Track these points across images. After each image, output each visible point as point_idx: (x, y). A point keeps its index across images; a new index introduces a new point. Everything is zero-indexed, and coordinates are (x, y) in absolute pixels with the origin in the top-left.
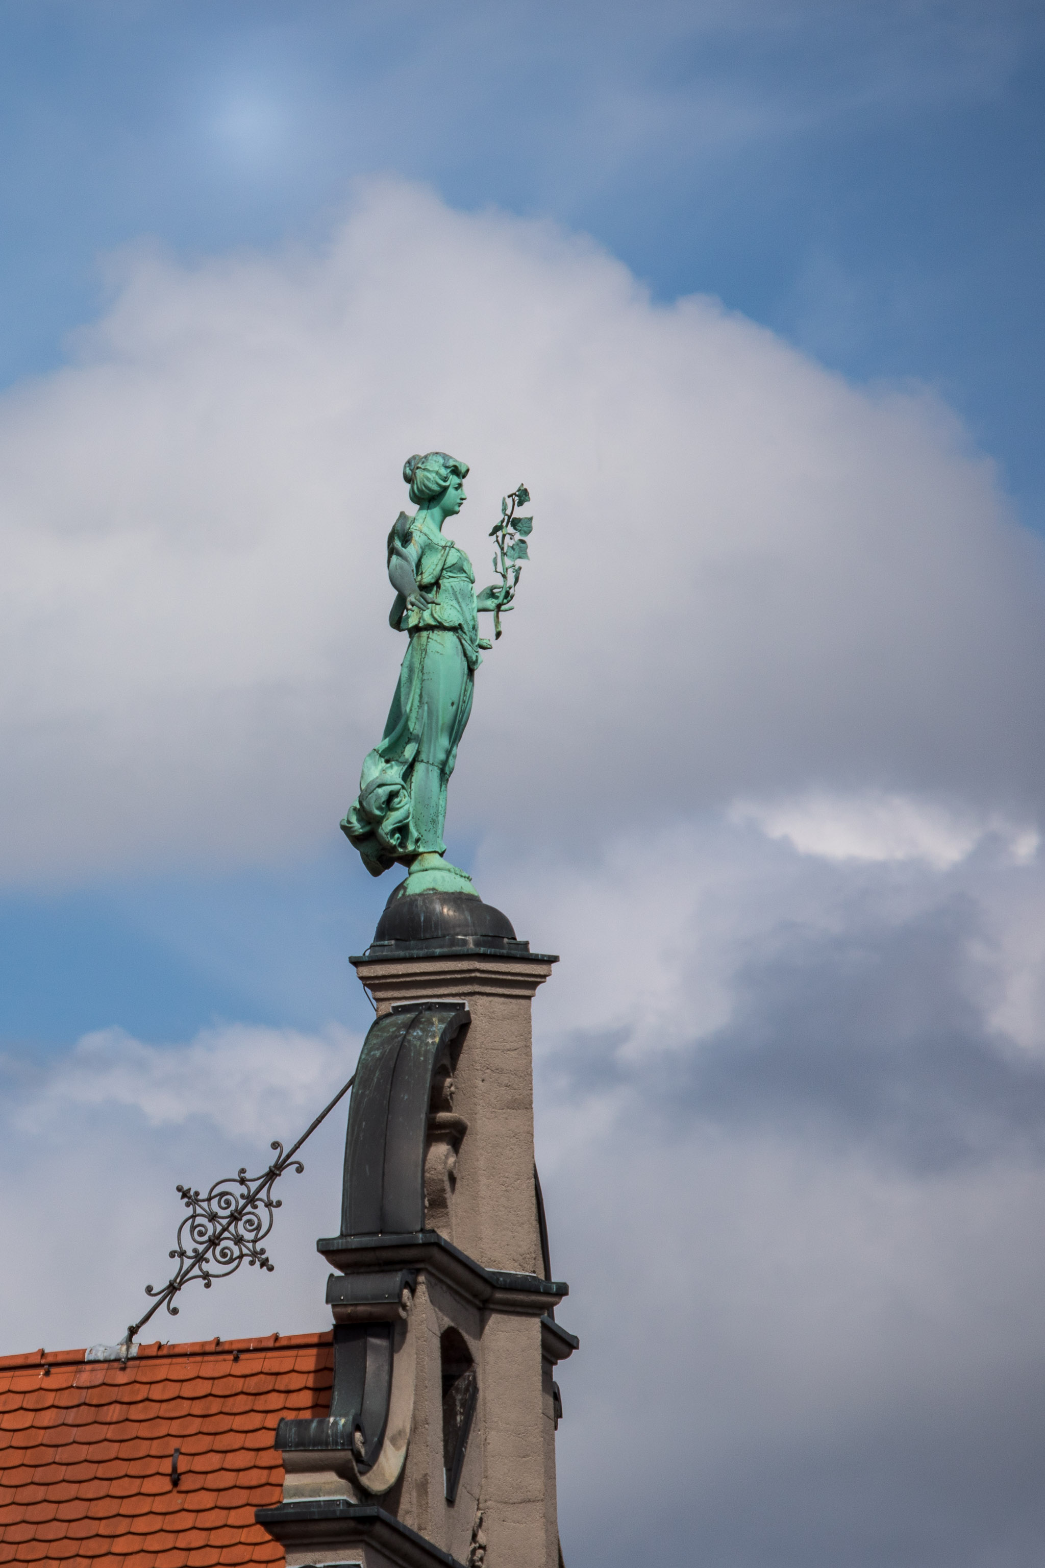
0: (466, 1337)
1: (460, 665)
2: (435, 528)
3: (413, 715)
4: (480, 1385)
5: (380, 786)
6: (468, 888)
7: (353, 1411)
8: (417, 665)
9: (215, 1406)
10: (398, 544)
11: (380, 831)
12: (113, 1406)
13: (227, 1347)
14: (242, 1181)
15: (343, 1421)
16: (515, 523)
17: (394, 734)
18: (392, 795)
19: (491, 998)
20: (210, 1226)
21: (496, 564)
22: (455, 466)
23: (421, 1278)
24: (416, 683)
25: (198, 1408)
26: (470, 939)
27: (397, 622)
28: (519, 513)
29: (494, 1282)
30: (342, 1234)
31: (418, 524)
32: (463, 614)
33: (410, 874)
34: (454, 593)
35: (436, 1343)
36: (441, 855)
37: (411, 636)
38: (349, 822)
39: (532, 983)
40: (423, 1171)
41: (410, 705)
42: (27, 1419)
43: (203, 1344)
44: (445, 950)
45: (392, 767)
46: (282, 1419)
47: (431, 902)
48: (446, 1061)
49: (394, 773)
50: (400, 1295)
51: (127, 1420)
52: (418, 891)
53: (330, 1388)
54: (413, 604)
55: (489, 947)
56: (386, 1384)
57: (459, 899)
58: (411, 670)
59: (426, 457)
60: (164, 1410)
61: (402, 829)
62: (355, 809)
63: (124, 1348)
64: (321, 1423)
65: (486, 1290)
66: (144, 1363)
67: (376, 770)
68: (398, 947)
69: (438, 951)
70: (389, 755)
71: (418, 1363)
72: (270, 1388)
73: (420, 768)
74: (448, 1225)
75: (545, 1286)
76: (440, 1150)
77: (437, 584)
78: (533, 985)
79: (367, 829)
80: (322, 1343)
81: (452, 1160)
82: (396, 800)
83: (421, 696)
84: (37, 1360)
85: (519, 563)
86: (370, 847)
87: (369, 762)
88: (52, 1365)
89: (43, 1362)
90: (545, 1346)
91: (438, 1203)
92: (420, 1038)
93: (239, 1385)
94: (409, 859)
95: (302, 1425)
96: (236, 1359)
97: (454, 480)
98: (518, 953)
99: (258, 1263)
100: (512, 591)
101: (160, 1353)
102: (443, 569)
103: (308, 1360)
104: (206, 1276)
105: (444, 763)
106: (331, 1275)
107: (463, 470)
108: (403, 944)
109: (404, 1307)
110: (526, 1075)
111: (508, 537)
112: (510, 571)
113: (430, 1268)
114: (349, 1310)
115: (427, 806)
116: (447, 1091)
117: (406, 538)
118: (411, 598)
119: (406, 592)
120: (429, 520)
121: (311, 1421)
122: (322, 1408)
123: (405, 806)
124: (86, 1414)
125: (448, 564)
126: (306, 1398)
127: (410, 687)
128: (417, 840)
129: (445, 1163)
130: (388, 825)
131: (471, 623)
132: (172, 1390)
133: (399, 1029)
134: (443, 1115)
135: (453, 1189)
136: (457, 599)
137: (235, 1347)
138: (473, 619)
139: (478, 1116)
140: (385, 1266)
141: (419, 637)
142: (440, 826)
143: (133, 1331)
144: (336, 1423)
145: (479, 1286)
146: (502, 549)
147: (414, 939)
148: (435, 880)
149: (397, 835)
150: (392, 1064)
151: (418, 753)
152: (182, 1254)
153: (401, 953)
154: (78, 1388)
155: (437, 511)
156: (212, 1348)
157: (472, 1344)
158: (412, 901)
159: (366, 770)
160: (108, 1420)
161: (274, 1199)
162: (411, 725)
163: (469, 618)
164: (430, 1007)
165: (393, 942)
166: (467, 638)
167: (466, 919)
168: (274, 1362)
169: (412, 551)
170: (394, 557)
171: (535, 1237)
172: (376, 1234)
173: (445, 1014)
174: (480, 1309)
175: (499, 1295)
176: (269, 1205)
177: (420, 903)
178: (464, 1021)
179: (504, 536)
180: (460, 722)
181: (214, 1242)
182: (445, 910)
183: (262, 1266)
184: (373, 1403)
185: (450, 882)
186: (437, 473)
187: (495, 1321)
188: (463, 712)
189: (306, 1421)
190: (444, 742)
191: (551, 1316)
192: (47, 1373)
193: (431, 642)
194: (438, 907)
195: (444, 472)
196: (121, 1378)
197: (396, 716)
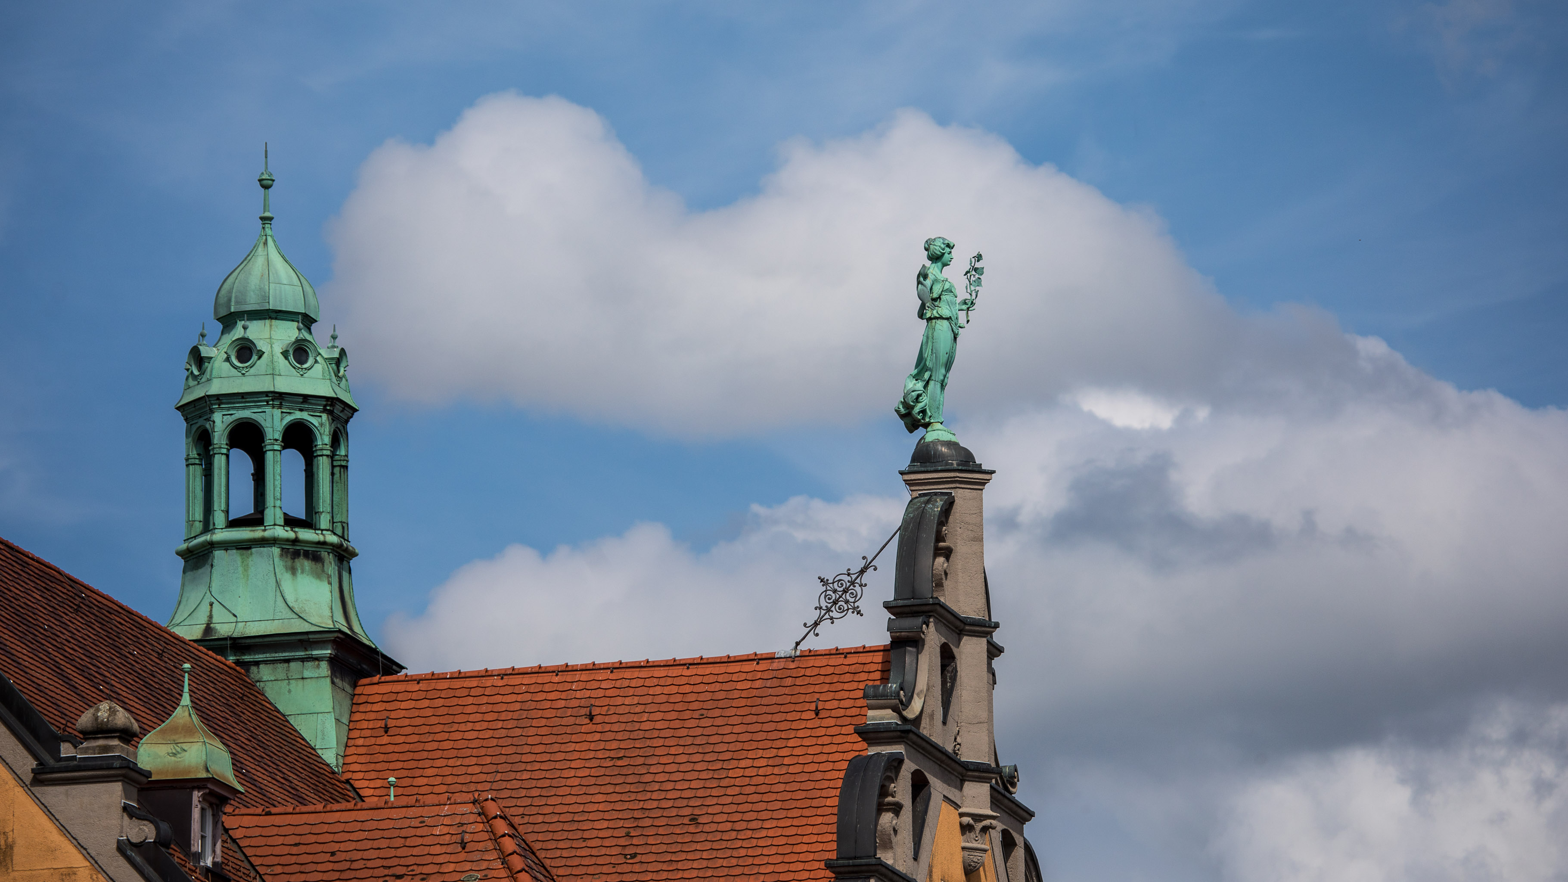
0: (952, 647)
1: (950, 335)
2: (940, 273)
3: (929, 359)
4: (959, 669)
5: (913, 391)
6: (954, 439)
7: (899, 681)
8: (930, 335)
9: (835, 679)
10: (922, 279)
11: (913, 412)
12: (788, 679)
13: (841, 652)
14: (849, 575)
15: (895, 685)
16: (976, 270)
17: (920, 367)
18: (919, 396)
19: (964, 490)
20: (833, 595)
21: (967, 289)
22: (948, 243)
23: (931, 620)
24: (930, 343)
25: (828, 680)
26: (954, 462)
27: (921, 315)
28: (978, 265)
29: (965, 622)
30: (895, 599)
31: (931, 270)
32: (952, 312)
33: (927, 432)
34: (948, 302)
35: (938, 650)
36: (941, 423)
37: (928, 322)
38: (899, 408)
39: (983, 483)
40: (932, 570)
41: (927, 354)
42: (748, 685)
43: (830, 650)
44: (943, 468)
45: (918, 382)
46: (867, 685)
47: (937, 445)
48: (943, 519)
49: (920, 385)
50: (921, 628)
51: (795, 685)
52: (930, 440)
53: (889, 670)
54: (928, 307)
55: (964, 466)
56: (915, 669)
57: (950, 444)
58: (928, 338)
59: (934, 239)
60: (812, 680)
61: (923, 412)
62: (901, 402)
63: (794, 651)
64: (884, 686)
65: (962, 625)
66: (803, 658)
67: (911, 384)
68: (921, 466)
69: (940, 468)
70: (917, 377)
71: (930, 659)
72: (861, 670)
73: (932, 383)
74: (944, 595)
75: (989, 624)
76: (940, 560)
77: (939, 298)
78: (984, 484)
79: (907, 411)
80: (885, 650)
81: (946, 565)
82: (921, 398)
83: (932, 350)
84: (753, 657)
85: (977, 288)
86: (908, 420)
87: (908, 380)
88: (760, 659)
89: (756, 658)
90: (988, 651)
91: (939, 585)
92: (931, 508)
93: (847, 669)
94: (926, 425)
95: (876, 687)
96: (845, 657)
97: (948, 250)
98: (977, 469)
99: (856, 612)
100: (974, 301)
101: (810, 654)
102: (942, 291)
103: (879, 657)
104: (832, 618)
105: (943, 381)
106: (890, 618)
107: (952, 245)
108: (923, 464)
109: (923, 633)
110: (980, 526)
113: (935, 615)
114: (898, 634)
115: (935, 401)
116: (943, 533)
117: (925, 277)
118: (928, 304)
119: (926, 302)
120: (936, 268)
121: (880, 686)
122: (885, 679)
123: (925, 401)
124: (775, 682)
125: (945, 289)
126: (878, 675)
127: (927, 346)
128: (930, 417)
129: (943, 566)
130: (917, 409)
131: (956, 316)
132: (816, 671)
133: (921, 504)
134: (942, 544)
135: (946, 579)
136: (949, 305)
137: (845, 651)
138: (957, 314)
139: (958, 545)
140: (915, 614)
141: (931, 322)
142: (941, 410)
143: (798, 644)
144: (891, 687)
145: (958, 623)
146: (970, 282)
147: (929, 462)
148: (938, 435)
149: (921, 414)
150: (918, 520)
151: (931, 376)
152: (821, 608)
153: (923, 469)
154: (772, 670)
155: (939, 264)
156: (834, 652)
157: (955, 650)
158: (928, 444)
159: (907, 384)
160: (786, 685)
161: (863, 583)
162: (927, 363)
163: (954, 314)
164: (936, 494)
165: (919, 464)
166: (954, 323)
167: (953, 453)
168: (863, 658)
169: (928, 283)
170: (920, 285)
171: (984, 601)
172: (910, 599)
173: (943, 497)
174: (958, 634)
175: (967, 628)
176: (861, 585)
177: (931, 445)
178: (952, 501)
179: (971, 276)
180: (950, 362)
181: (835, 603)
182: (943, 449)
183: (857, 614)
184: (909, 677)
185: (946, 436)
186: (940, 246)
187: (965, 639)
188: (952, 357)
189: (878, 685)
190: (943, 371)
191: (992, 637)
192: (758, 663)
193: (937, 325)
194: (940, 448)
195: (943, 246)
196: (792, 665)
197: (921, 359)
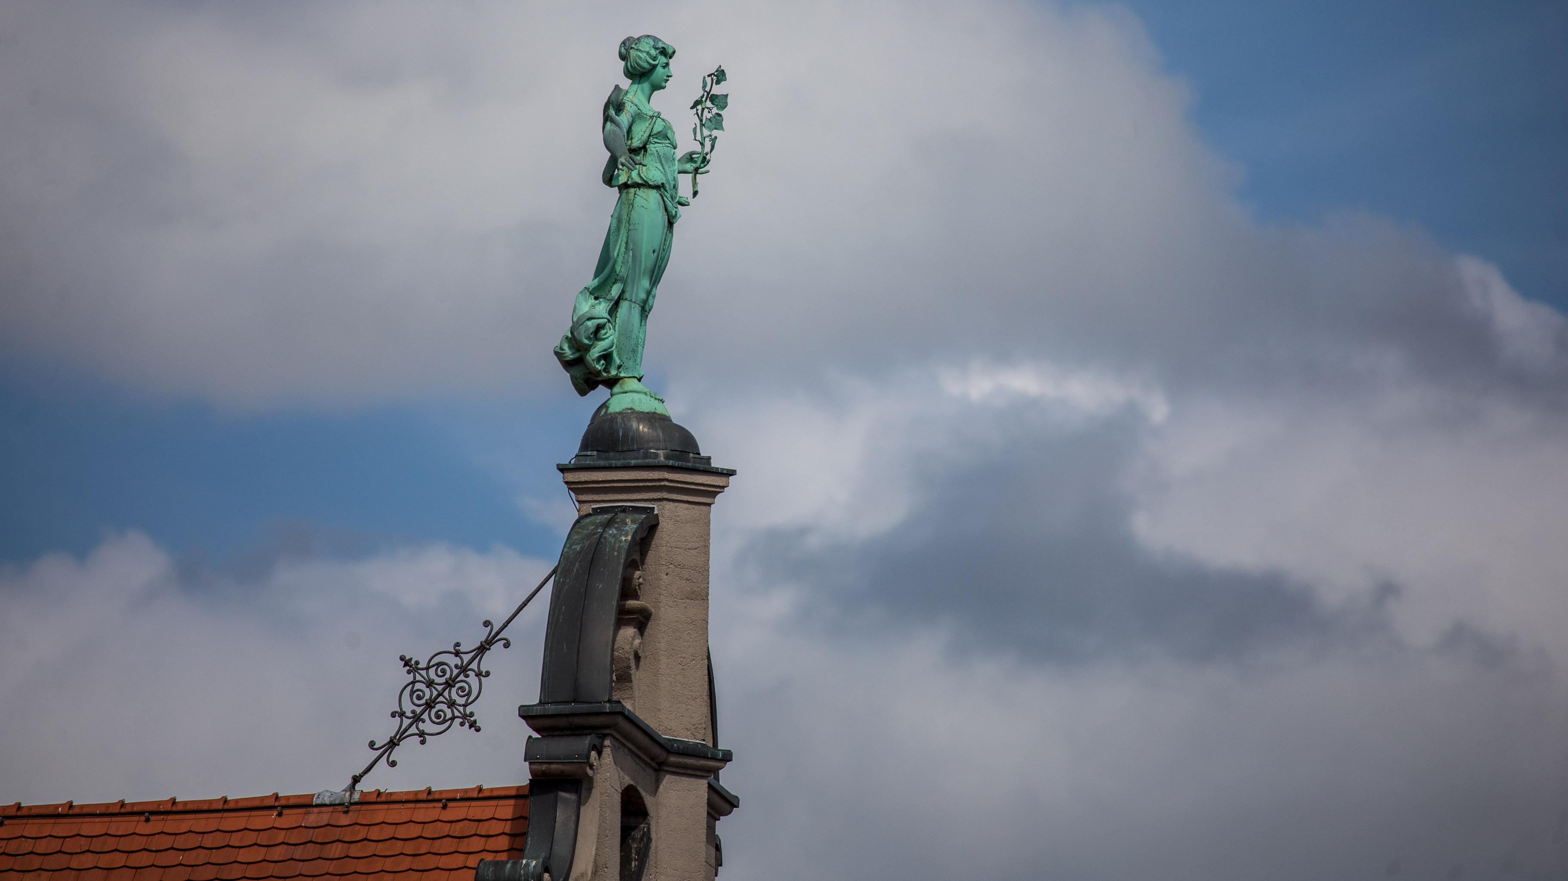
0: (643, 794)
1: (660, 218)
2: (645, 102)
3: (620, 259)
4: (653, 836)
5: (589, 319)
6: (660, 409)
7: (543, 855)
8: (625, 217)
9: (424, 846)
10: (612, 112)
11: (588, 357)
12: (335, 844)
13: (437, 797)
14: (457, 654)
15: (534, 863)
16: (713, 98)
17: (603, 275)
18: (599, 328)
19: (676, 504)
20: (427, 691)
21: (695, 134)
22: (663, 48)
23: (607, 742)
24: (623, 231)
25: (409, 848)
26: (661, 453)
27: (609, 179)
28: (717, 90)
29: (669, 747)
30: (540, 702)
31: (630, 96)
32: (665, 174)
33: (612, 395)
34: (659, 157)
35: (617, 798)
36: (639, 380)
37: (620, 192)
38: (561, 349)
39: (712, 492)
40: (613, 650)
41: (618, 249)
42: (259, 854)
43: (416, 793)
44: (640, 461)
45: (600, 303)
46: (482, 860)
47: (629, 420)
48: (637, 557)
49: (602, 309)
50: (588, 756)
51: (347, 856)
52: (618, 410)
53: (524, 834)
54: (623, 165)
55: (677, 461)
56: (572, 832)
57: (654, 419)
58: (619, 221)
59: (639, 39)
60: (380, 849)
61: (607, 357)
62: (567, 338)
63: (348, 794)
64: (515, 864)
65: (662, 755)
66: (364, 807)
67: (586, 306)
68: (599, 458)
69: (633, 462)
70: (597, 293)
71: (601, 815)
72: (473, 833)
73: (624, 306)
74: (631, 697)
75: (712, 753)
76: (628, 632)
77: (644, 148)
78: (714, 494)
79: (577, 355)
80: (518, 795)
81: (637, 641)
82: (603, 332)
83: (627, 243)
84: (272, 803)
85: (715, 133)
86: (579, 371)
87: (581, 298)
88: (284, 807)
89: (277, 804)
90: (710, 804)
91: (624, 678)
92: (614, 536)
93: (446, 829)
94: (611, 383)
95: (498, 865)
96: (445, 807)
97: (662, 60)
98: (702, 467)
99: (467, 725)
100: (708, 157)
101: (379, 800)
102: (650, 136)
103: (506, 810)
104: (422, 734)
105: (645, 302)
106: (530, 737)
107: (670, 51)
108: (603, 454)
109: (591, 766)
110: (704, 571)
111: (706, 110)
112: (707, 139)
113: (614, 734)
114: (544, 767)
115: (629, 338)
116: (636, 582)
117: (619, 108)
118: (622, 159)
119: (618, 155)
120: (639, 93)
121: (507, 862)
122: (516, 851)
123: (610, 337)
124: (312, 851)
125: (655, 132)
126: (503, 843)
127: (618, 236)
128: (619, 367)
129: (632, 644)
130: (595, 352)
131: (672, 183)
132: (388, 832)
133: (597, 528)
134: (631, 603)
135: (637, 667)
136: (661, 162)
137: (444, 796)
138: (674, 179)
139: (661, 605)
140: (577, 731)
141: (627, 193)
142: (639, 355)
143: (356, 780)
144: (527, 865)
145: (657, 750)
146: (701, 121)
147: (613, 451)
148: (633, 401)
149: (602, 362)
150: (590, 556)
151: (623, 292)
152: (402, 714)
153: (602, 463)
154: (306, 827)
155: (646, 86)
156: (424, 797)
157: (648, 800)
158: (613, 418)
159: (578, 305)
160: (331, 857)
161: (483, 669)
162: (618, 268)
163: (670, 178)
164: (624, 510)
165: (595, 453)
166: (668, 195)
167: (658, 436)
168: (478, 810)
169: (624, 119)
170: (608, 124)
171: (706, 710)
172: (569, 702)
173: (637, 516)
174: (655, 770)
175: (673, 759)
176: (479, 674)
177: (619, 420)
178: (653, 523)
179: (703, 109)
180: (660, 267)
181: (430, 705)
182: (641, 427)
183: (470, 727)
184: (561, 848)
185: (646, 405)
186: (648, 53)
187: (668, 781)
188: (662, 259)
189: (502, 862)
190: (646, 283)
191: (717, 778)
192: (280, 814)
193: (638, 199)
194: (634, 425)
195: (653, 52)
196: (344, 820)
197: (605, 259)
